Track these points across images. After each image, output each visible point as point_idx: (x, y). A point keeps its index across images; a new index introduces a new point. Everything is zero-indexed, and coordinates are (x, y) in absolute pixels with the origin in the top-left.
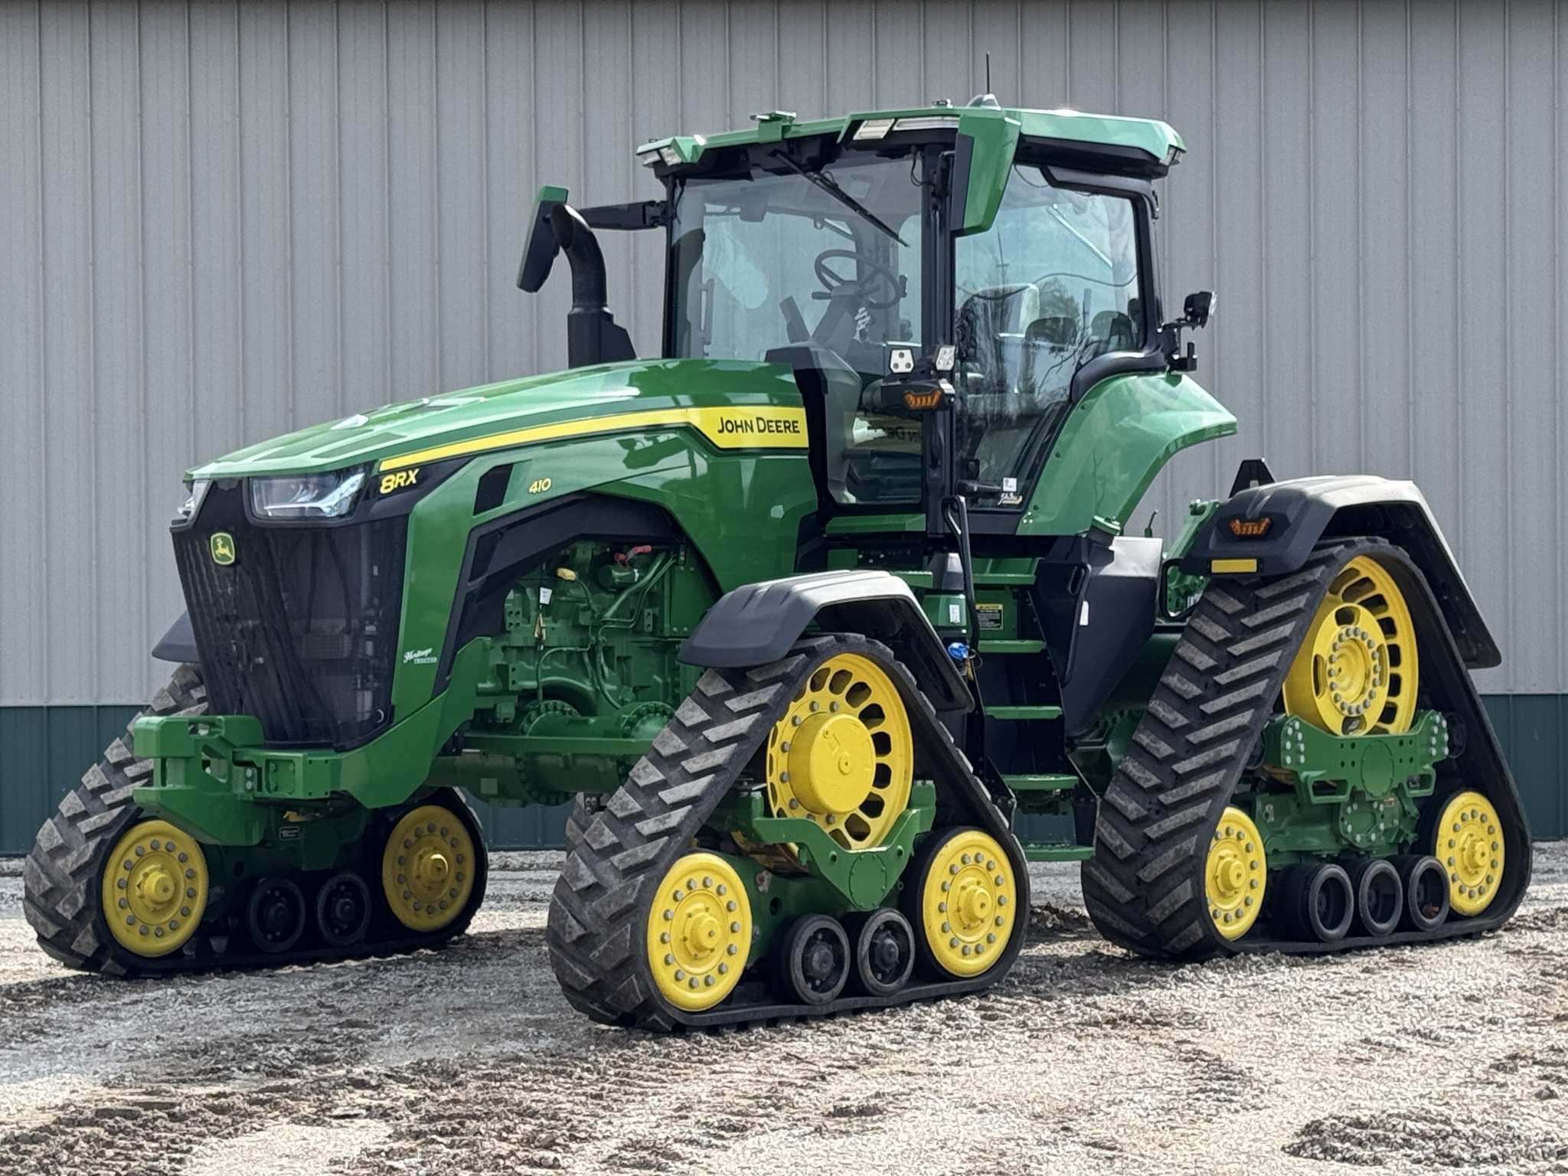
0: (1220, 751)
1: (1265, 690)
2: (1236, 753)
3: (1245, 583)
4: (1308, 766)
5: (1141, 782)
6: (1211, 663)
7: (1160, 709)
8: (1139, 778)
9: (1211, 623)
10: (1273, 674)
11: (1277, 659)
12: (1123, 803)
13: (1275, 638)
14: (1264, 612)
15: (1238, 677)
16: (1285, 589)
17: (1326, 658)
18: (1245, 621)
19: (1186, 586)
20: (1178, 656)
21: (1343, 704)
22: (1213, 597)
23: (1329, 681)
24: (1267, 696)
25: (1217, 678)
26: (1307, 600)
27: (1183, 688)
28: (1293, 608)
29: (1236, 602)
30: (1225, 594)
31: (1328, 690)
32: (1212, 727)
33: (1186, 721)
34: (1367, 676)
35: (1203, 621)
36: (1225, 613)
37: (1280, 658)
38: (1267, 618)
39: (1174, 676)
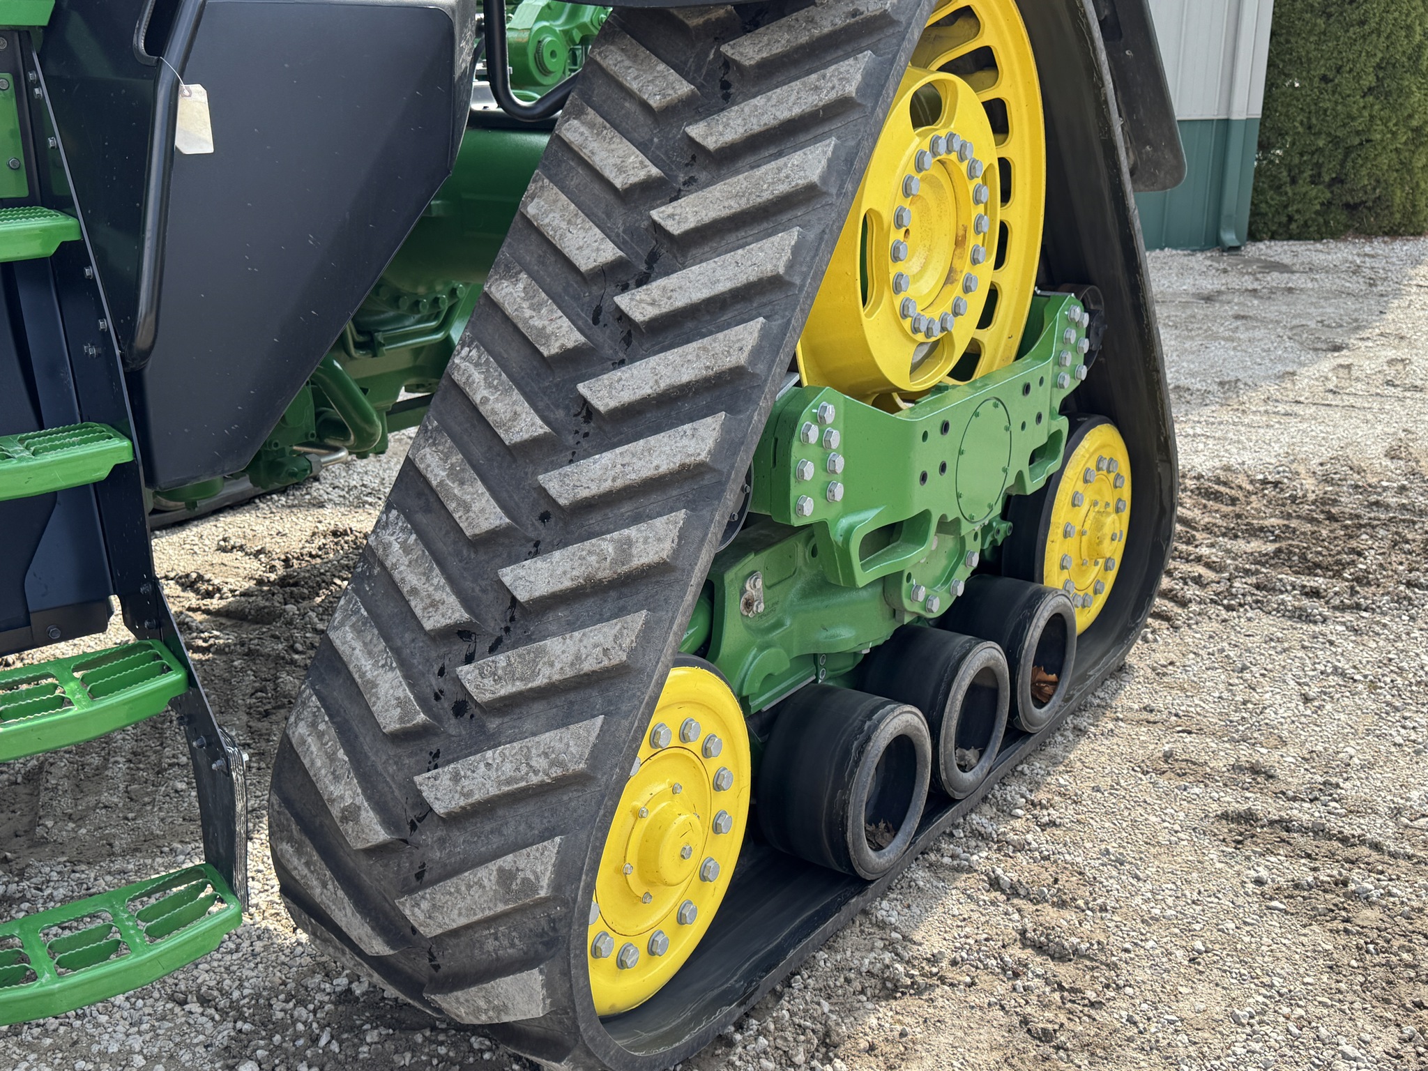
0: (629, 542)
1: (756, 352)
2: (676, 553)
3: (694, 22)
4: (851, 506)
5: (417, 606)
6: (609, 252)
7: (477, 377)
8: (414, 591)
9: (609, 132)
10: (778, 296)
11: (787, 255)
12: (367, 665)
13: (782, 188)
14: (748, 106)
15: (680, 302)
16: (804, 39)
17: (888, 217)
18: (696, 131)
19: (583, 27)
20: (528, 222)
21: (916, 320)
22: (614, 60)
23: (894, 270)
24: (760, 368)
25: (623, 301)
26: (867, 75)
27: (537, 323)
28: (826, 97)
29: (673, 75)
30: (643, 52)
31: (887, 294)
32: (607, 458)
33: (540, 428)
34: (960, 242)
35: (591, 126)
36: (645, 105)
37: (796, 250)
38: (756, 126)
39: (514, 278)
